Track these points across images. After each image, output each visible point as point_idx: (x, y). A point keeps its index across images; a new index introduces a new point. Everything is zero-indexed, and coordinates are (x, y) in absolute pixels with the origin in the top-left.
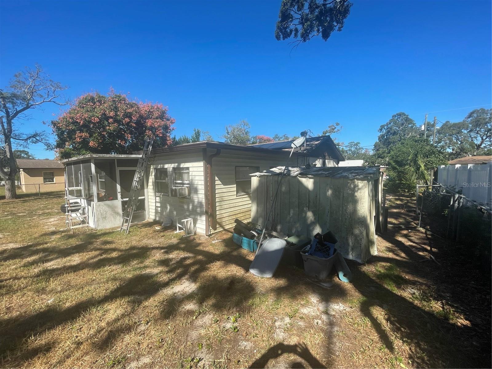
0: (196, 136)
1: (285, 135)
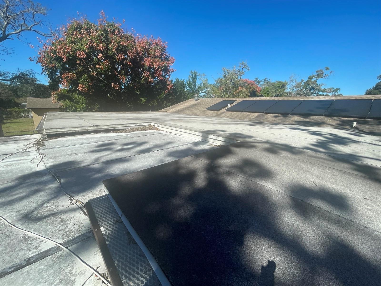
0: (193, 80)
1: (266, 78)
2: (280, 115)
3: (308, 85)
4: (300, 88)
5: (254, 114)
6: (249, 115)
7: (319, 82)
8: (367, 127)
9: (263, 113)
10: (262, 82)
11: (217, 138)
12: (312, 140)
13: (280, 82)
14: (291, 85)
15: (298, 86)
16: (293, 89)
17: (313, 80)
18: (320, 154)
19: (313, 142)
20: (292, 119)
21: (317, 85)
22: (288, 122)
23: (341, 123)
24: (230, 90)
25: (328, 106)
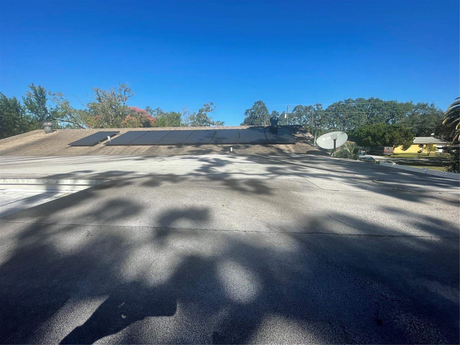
2: (173, 146)
3: (200, 117)
4: (194, 120)
5: (145, 147)
6: (139, 149)
7: (208, 115)
8: (239, 151)
9: (155, 145)
10: (155, 111)
11: (75, 182)
12: (198, 166)
13: (173, 113)
14: (186, 117)
15: (192, 118)
16: (188, 121)
17: (203, 113)
18: (201, 177)
19: (198, 167)
20: (186, 149)
21: (207, 118)
22: (182, 153)
23: (223, 149)
24: (113, 119)
25: (213, 135)
